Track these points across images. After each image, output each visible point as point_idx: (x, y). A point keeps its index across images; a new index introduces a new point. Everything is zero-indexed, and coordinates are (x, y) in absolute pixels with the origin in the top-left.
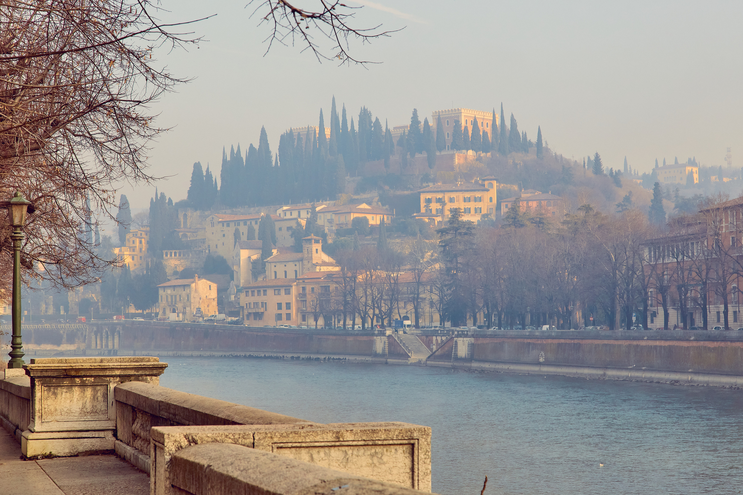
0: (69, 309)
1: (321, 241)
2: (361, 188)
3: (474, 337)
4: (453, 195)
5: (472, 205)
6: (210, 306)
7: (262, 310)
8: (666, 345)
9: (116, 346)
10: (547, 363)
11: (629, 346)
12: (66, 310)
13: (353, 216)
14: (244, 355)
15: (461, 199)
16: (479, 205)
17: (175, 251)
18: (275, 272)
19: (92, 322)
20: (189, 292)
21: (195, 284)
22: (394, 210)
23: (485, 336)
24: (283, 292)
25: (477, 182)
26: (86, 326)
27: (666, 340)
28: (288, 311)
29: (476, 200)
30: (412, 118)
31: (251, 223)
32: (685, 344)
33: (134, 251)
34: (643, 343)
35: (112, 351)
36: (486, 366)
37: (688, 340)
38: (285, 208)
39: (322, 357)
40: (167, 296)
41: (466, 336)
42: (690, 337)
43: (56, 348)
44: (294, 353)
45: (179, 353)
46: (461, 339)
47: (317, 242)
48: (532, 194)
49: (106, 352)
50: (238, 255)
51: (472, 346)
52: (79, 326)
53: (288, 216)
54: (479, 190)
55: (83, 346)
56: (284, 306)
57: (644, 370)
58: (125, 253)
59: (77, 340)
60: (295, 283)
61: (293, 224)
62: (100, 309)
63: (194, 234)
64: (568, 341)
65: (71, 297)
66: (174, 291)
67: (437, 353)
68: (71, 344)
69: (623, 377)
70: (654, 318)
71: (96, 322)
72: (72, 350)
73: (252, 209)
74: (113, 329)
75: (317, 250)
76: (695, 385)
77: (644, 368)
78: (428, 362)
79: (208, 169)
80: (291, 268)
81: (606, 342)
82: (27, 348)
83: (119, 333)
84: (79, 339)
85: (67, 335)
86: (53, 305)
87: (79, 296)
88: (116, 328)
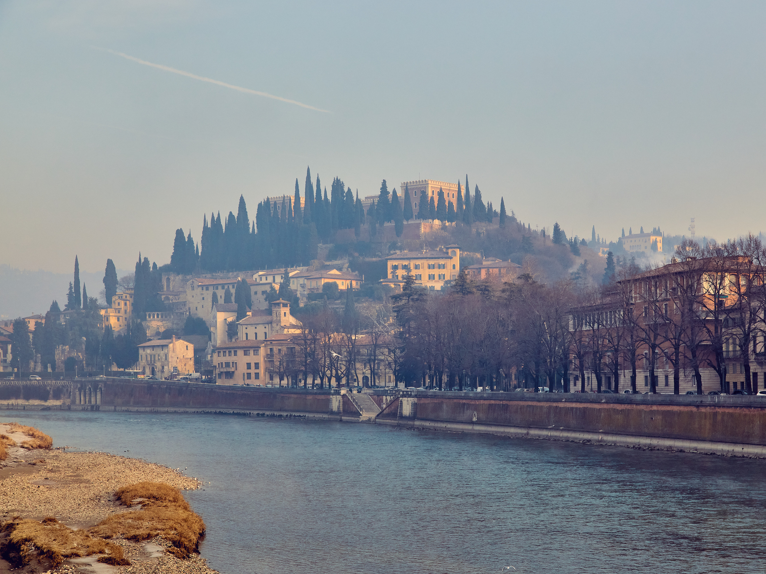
0: (56, 367)
1: (289, 305)
2: (332, 256)
3: (417, 397)
4: (418, 262)
5: (436, 272)
6: (187, 365)
7: (233, 370)
8: (581, 407)
9: (99, 402)
10: (479, 422)
11: (550, 407)
12: (53, 368)
13: (323, 281)
14: (214, 411)
15: (426, 266)
16: (442, 271)
17: (157, 313)
18: (247, 334)
19: (76, 379)
20: (167, 352)
21: (172, 344)
22: (363, 276)
23: (426, 397)
24: (252, 352)
25: (441, 250)
26: (70, 383)
27: (581, 402)
28: (257, 371)
29: (439, 267)
30: (381, 189)
31: (228, 287)
32: (597, 406)
33: (119, 312)
34: (561, 405)
35: (95, 407)
36: (427, 424)
37: (599, 403)
38: (261, 273)
39: (285, 414)
40: (146, 356)
41: (410, 396)
42: (602, 400)
43: (43, 403)
44: (260, 410)
45: (156, 409)
46: (406, 399)
47: (285, 305)
48: (493, 262)
49: (89, 408)
50: (215, 317)
51: (415, 406)
52: (64, 383)
53: (264, 281)
54: (442, 258)
55: (68, 402)
56: (253, 366)
57: (562, 430)
58: (111, 314)
59: (62, 396)
60: (263, 345)
61: (268, 289)
62: (85, 368)
63: (176, 297)
64: (498, 402)
65: (58, 356)
66: (153, 350)
67: (385, 412)
68: (57, 399)
69: (544, 436)
70: (577, 381)
71: (80, 379)
72: (58, 405)
73: (231, 273)
74: (95, 386)
75: (285, 313)
76: (604, 444)
77: (561, 428)
78: (377, 420)
79: (190, 235)
80: (261, 330)
81: (530, 403)
82: (16, 403)
83: (101, 389)
84: (64, 395)
85: (54, 391)
86: (41, 363)
87: (65, 355)
88: (98, 385)
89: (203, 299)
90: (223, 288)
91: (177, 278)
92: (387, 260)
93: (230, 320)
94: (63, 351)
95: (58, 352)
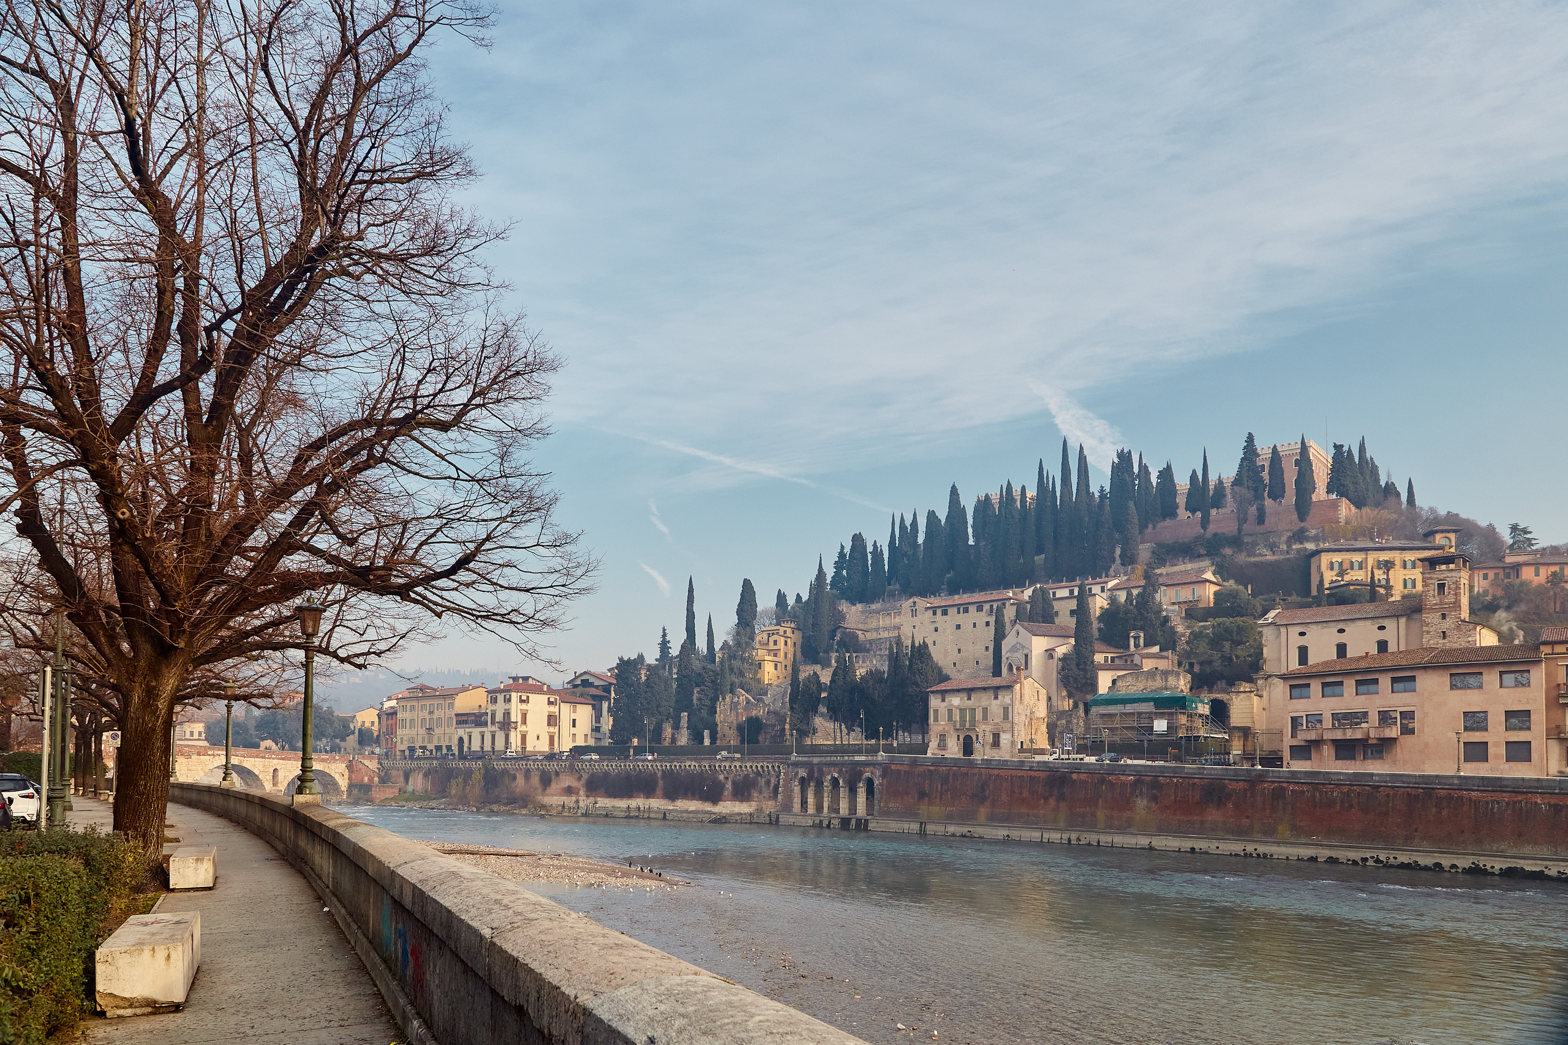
0: (718, 736)
6: (1039, 733)
7: (1388, 733)
9: (861, 810)
12: (713, 738)
15: (1398, 564)
18: (1303, 649)
19: (793, 759)
20: (1009, 702)
24: (1491, 678)
26: (779, 767)
28: (1516, 737)
35: (853, 822)
40: (950, 711)
43: (708, 807)
49: (836, 823)
50: (1021, 648)
52: (762, 767)
55: (770, 807)
56: (1496, 720)
58: (766, 658)
59: (755, 795)
65: (722, 716)
66: (969, 699)
68: (742, 801)
71: (805, 759)
72: (745, 814)
80: (1364, 636)
82: (647, 807)
83: (870, 783)
84: (761, 792)
85: (734, 783)
86: (688, 728)
87: (737, 713)
88: (861, 773)
89: (936, 630)
90: (980, 609)
91: (854, 608)
92: (1317, 553)
93: (1061, 651)
94: (734, 706)
95: (722, 708)
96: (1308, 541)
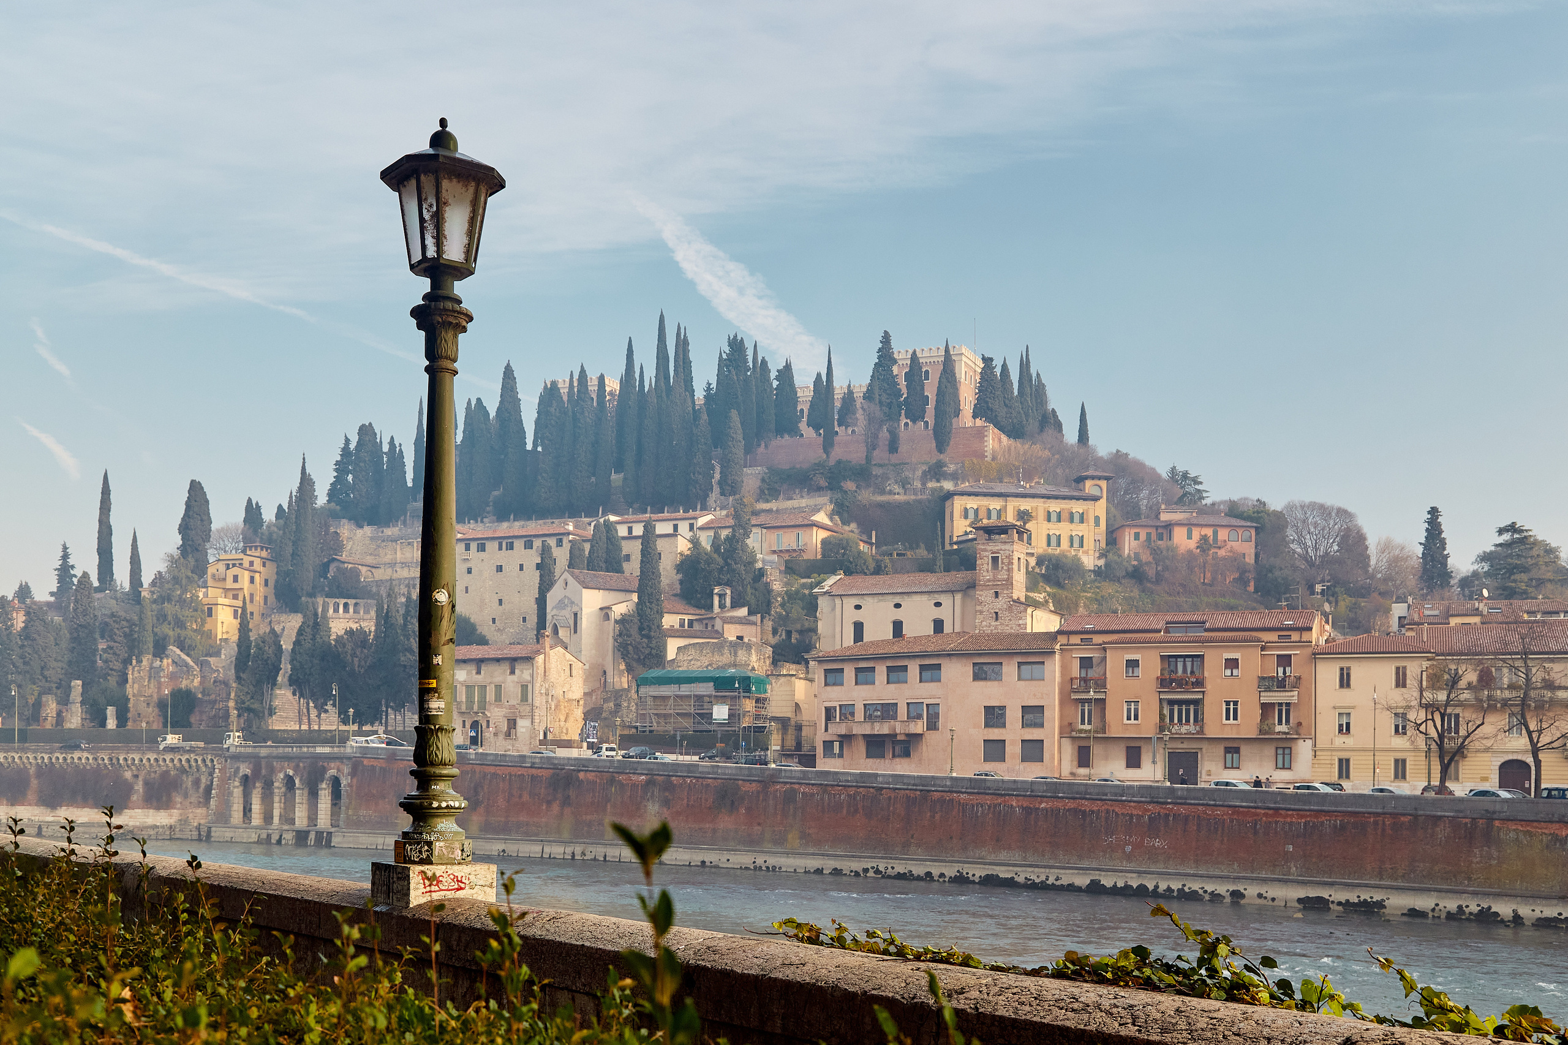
0: (130, 715)
4: (1025, 504)
5: (1062, 529)
6: (571, 719)
7: (911, 728)
9: (324, 820)
12: (124, 718)
13: (817, 533)
15: (1041, 515)
16: (1078, 528)
17: (344, 601)
18: (858, 625)
20: (529, 678)
21: (542, 656)
24: (1010, 669)
26: (212, 761)
28: (1031, 734)
29: (1074, 518)
35: (312, 836)
38: (612, 519)
49: (289, 837)
50: (569, 603)
52: (188, 761)
54: (1075, 498)
55: (198, 816)
56: (1014, 716)
58: (220, 601)
59: (178, 799)
60: (1057, 646)
65: (136, 686)
66: (479, 672)
68: (158, 808)
71: (250, 750)
72: (163, 827)
74: (313, 771)
80: (920, 611)
83: (336, 782)
84: (186, 796)
85: (146, 783)
86: (82, 703)
87: (159, 683)
88: (324, 770)
90: (529, 545)
91: (360, 532)
93: (619, 609)
94: (154, 673)
95: (136, 674)
96: (945, 479)
